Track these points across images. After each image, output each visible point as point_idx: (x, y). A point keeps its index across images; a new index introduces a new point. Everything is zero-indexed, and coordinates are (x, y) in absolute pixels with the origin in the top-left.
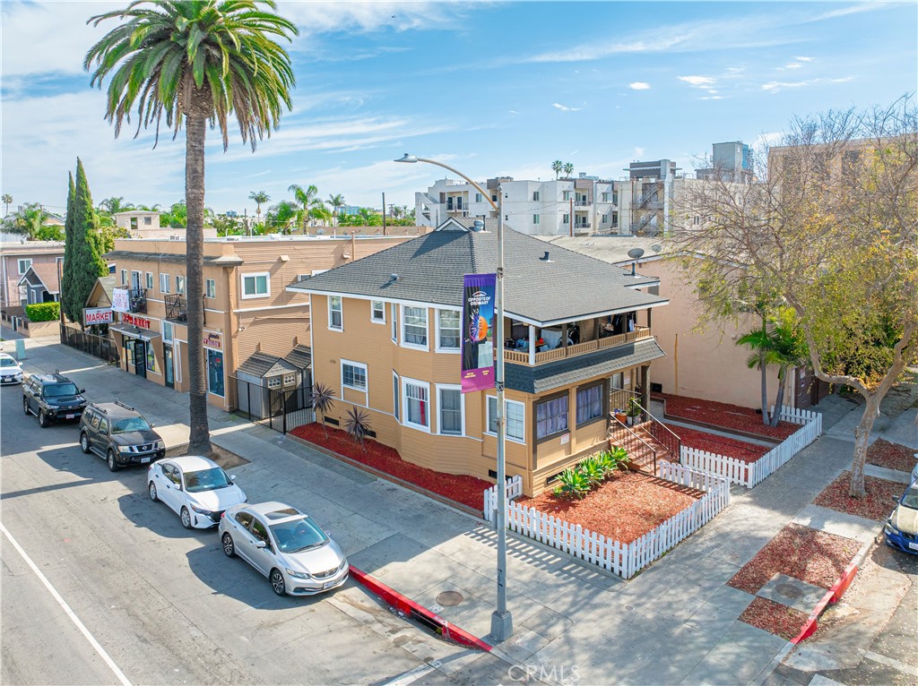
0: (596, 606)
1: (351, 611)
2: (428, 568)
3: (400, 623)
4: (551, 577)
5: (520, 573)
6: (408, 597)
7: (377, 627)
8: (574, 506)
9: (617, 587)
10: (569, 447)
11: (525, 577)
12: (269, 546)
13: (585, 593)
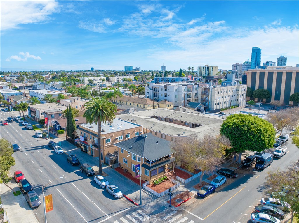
0: (154, 201)
1: (123, 200)
2: (134, 195)
3: (129, 202)
4: (149, 197)
5: (146, 196)
6: (130, 199)
7: (126, 203)
8: (156, 186)
9: (157, 199)
10: (157, 177)
11: (146, 197)
12: (113, 192)
13: (153, 199)
